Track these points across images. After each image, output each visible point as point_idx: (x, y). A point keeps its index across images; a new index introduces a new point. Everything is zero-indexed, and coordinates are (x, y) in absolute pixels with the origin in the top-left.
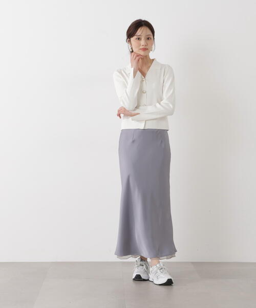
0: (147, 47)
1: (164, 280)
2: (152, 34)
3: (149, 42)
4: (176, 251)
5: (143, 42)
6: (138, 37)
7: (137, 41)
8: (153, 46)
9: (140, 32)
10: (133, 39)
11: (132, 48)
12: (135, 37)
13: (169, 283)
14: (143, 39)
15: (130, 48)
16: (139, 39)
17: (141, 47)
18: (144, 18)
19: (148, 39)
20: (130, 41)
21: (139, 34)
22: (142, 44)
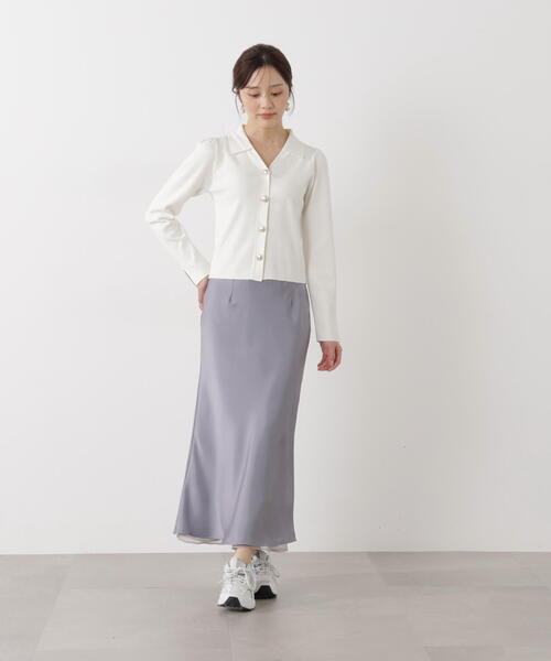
0: (274, 111)
3: (276, 100)
5: (263, 101)
6: (253, 90)
7: (252, 99)
8: (290, 101)
9: (256, 79)
10: (243, 92)
14: (264, 94)
17: (262, 111)
20: (238, 93)
21: (255, 85)
22: (262, 106)
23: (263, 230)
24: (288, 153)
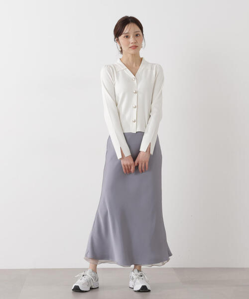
0: (137, 45)
1: (138, 287)
2: (140, 30)
3: (137, 39)
4: (170, 255)
5: (131, 40)
6: (126, 35)
7: (125, 39)
9: (127, 29)
10: (121, 38)
11: (121, 48)
12: (123, 36)
13: (144, 289)
14: (131, 37)
15: (119, 47)
16: (127, 37)
17: (131, 45)
18: (129, 14)
19: (137, 35)
20: (118, 40)
21: (127, 32)
22: (131, 42)
23: (135, 107)
24: (142, 68)
